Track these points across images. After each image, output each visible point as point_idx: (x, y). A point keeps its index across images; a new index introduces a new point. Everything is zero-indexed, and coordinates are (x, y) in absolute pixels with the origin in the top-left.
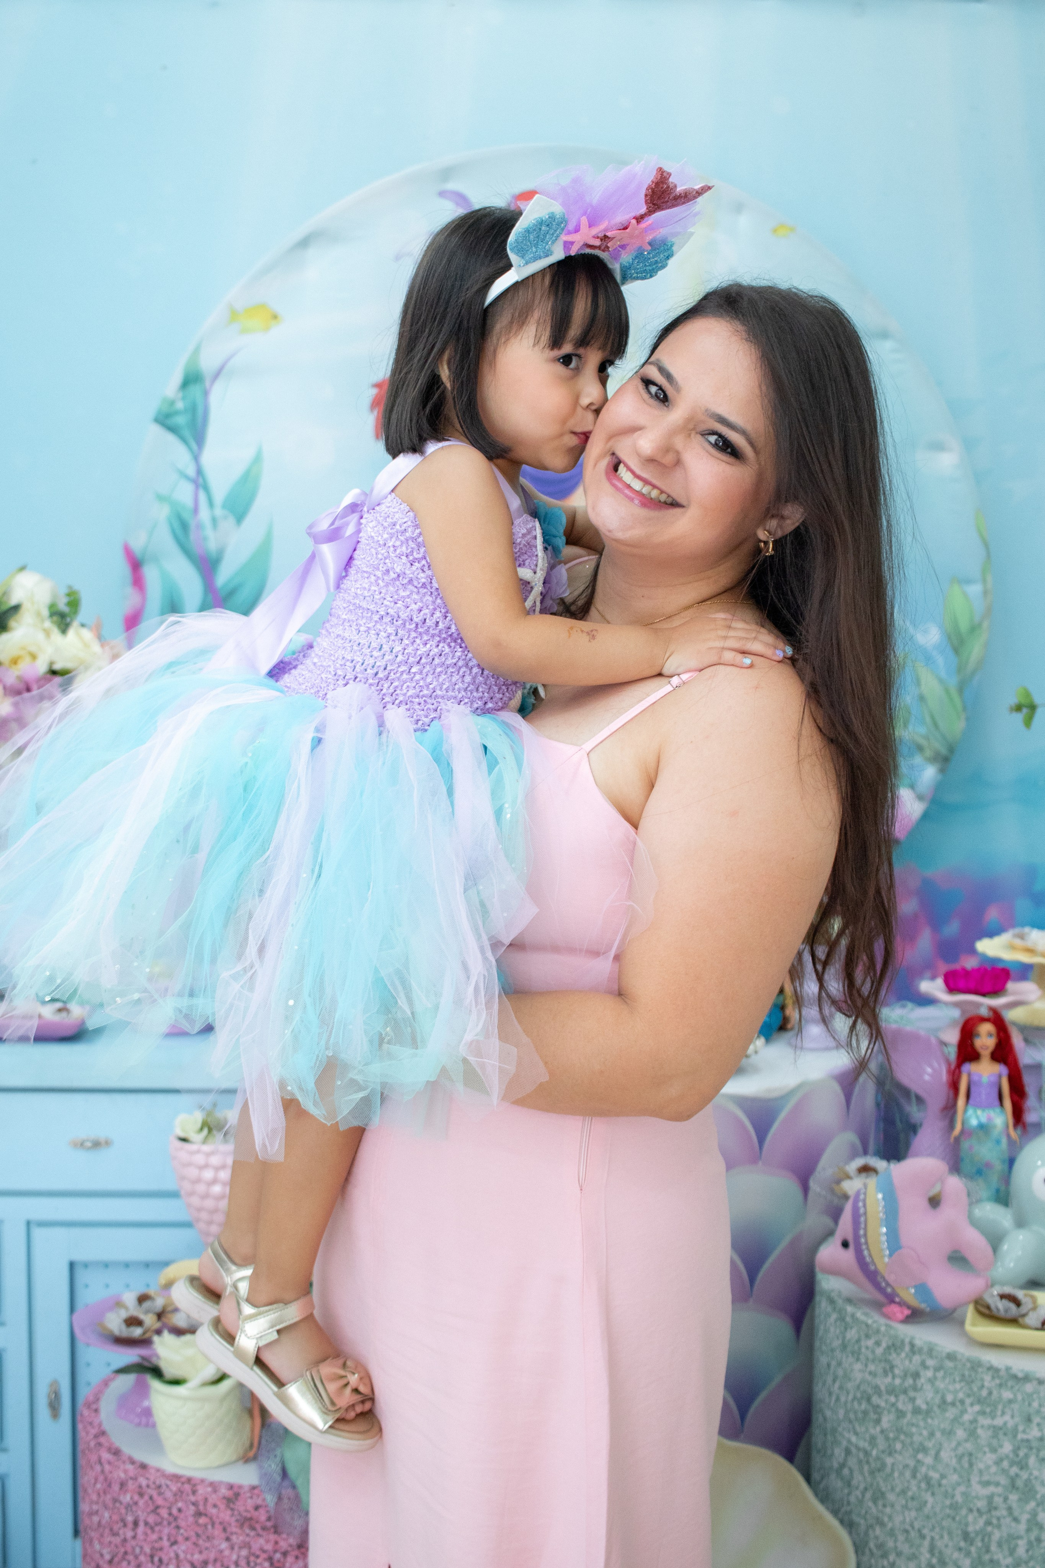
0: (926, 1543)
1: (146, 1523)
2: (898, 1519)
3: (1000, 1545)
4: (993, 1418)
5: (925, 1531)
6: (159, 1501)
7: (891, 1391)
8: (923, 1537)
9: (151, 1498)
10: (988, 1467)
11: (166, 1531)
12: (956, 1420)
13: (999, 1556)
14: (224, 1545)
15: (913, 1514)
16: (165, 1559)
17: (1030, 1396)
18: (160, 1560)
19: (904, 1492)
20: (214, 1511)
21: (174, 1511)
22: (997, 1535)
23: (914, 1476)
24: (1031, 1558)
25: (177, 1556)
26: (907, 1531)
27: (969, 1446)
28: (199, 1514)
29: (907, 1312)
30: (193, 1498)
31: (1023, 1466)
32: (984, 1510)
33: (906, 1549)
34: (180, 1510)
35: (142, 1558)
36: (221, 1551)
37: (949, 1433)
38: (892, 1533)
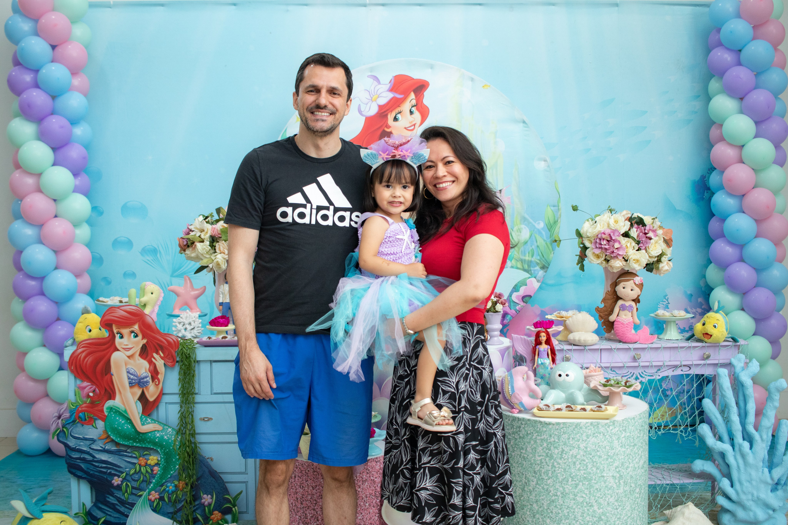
0: (524, 476)
1: (298, 476)
2: (516, 471)
3: (544, 473)
4: (541, 436)
5: (524, 473)
6: (302, 469)
7: (513, 433)
8: (523, 474)
9: (300, 468)
10: (540, 451)
11: (304, 478)
12: (531, 438)
13: (544, 477)
14: (322, 480)
15: (520, 468)
16: (304, 486)
17: (551, 429)
18: (303, 487)
19: (517, 462)
20: (319, 470)
21: (307, 471)
22: (543, 471)
23: (520, 457)
24: (553, 476)
25: (308, 484)
26: (519, 474)
27: (534, 446)
28: (314, 471)
29: (518, 411)
30: (312, 467)
31: (550, 450)
32: (540, 464)
33: (519, 479)
34: (308, 471)
35: (297, 487)
36: (321, 482)
37: (529, 443)
38: (515, 476)
